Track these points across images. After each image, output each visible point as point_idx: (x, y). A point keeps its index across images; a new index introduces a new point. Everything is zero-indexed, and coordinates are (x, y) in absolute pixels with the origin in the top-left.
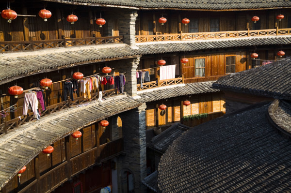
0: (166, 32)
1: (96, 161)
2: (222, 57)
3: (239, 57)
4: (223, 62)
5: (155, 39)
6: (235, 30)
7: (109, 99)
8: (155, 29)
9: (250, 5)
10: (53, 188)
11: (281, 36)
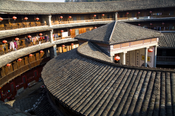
0: (65, 21)
1: (40, 64)
2: (85, 29)
3: (91, 28)
4: (85, 30)
5: (60, 23)
6: (90, 19)
7: (43, 44)
8: (59, 20)
9: (92, 11)
10: (24, 72)
11: (104, 21)
